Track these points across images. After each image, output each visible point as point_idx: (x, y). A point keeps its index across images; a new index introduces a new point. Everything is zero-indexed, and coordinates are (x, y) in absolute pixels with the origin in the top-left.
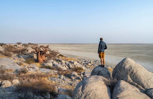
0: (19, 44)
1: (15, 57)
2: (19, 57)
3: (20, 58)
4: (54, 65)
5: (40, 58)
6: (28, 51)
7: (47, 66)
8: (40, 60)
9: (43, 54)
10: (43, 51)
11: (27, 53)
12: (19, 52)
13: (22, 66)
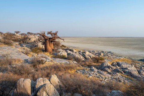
0: (17, 32)
1: (17, 46)
2: (21, 46)
3: (23, 47)
4: (68, 54)
5: (49, 47)
6: (30, 39)
7: (61, 56)
8: (49, 49)
9: (51, 41)
10: (52, 38)
11: (30, 41)
12: (20, 41)
13: (30, 55)
